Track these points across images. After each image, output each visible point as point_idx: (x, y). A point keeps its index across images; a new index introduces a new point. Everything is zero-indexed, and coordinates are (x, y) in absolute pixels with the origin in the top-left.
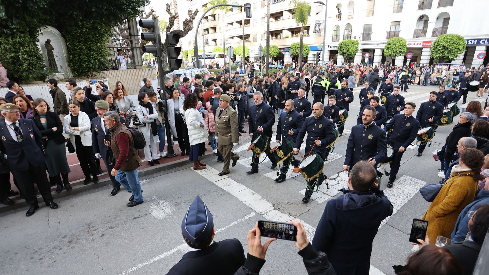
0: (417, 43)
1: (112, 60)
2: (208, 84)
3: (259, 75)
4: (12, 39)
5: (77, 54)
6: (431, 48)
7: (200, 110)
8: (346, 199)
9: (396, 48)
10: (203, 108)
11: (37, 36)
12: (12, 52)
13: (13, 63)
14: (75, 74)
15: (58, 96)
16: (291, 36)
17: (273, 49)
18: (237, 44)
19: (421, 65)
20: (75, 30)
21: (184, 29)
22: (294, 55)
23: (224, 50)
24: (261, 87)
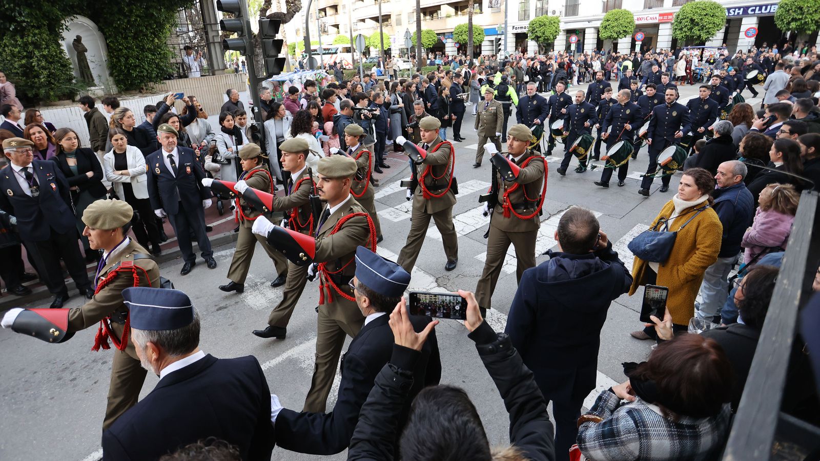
0: (650, 16)
1: (177, 64)
2: (326, 95)
3: (406, 76)
4: (22, 38)
5: (123, 56)
6: (672, 24)
7: (317, 135)
8: (552, 268)
9: (618, 26)
10: (321, 131)
11: (61, 31)
12: (23, 58)
13: (25, 74)
14: (121, 87)
15: (94, 122)
16: (454, 14)
17: (427, 35)
18: (370, 30)
19: (658, 51)
20: (119, 19)
21: (288, 10)
22: (460, 44)
23: (352, 39)
24: (410, 95)
